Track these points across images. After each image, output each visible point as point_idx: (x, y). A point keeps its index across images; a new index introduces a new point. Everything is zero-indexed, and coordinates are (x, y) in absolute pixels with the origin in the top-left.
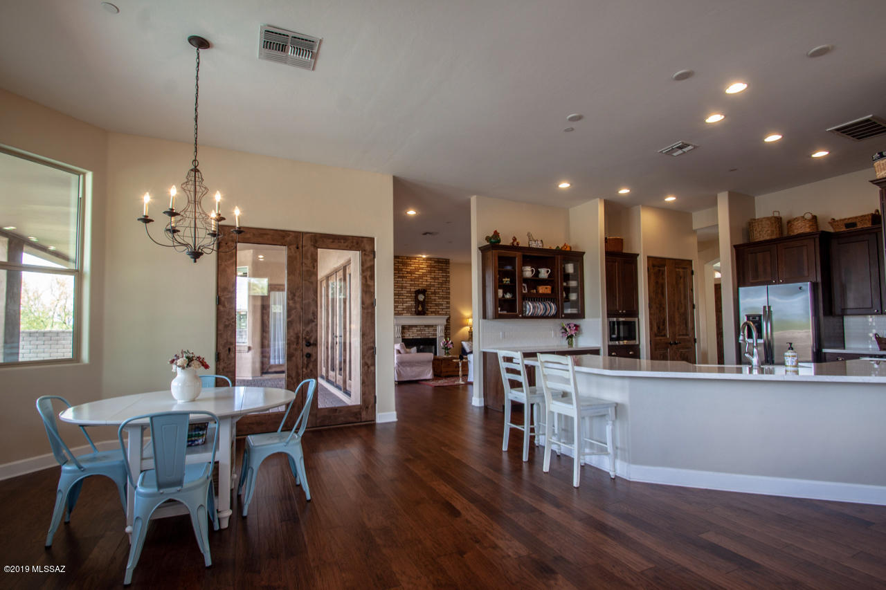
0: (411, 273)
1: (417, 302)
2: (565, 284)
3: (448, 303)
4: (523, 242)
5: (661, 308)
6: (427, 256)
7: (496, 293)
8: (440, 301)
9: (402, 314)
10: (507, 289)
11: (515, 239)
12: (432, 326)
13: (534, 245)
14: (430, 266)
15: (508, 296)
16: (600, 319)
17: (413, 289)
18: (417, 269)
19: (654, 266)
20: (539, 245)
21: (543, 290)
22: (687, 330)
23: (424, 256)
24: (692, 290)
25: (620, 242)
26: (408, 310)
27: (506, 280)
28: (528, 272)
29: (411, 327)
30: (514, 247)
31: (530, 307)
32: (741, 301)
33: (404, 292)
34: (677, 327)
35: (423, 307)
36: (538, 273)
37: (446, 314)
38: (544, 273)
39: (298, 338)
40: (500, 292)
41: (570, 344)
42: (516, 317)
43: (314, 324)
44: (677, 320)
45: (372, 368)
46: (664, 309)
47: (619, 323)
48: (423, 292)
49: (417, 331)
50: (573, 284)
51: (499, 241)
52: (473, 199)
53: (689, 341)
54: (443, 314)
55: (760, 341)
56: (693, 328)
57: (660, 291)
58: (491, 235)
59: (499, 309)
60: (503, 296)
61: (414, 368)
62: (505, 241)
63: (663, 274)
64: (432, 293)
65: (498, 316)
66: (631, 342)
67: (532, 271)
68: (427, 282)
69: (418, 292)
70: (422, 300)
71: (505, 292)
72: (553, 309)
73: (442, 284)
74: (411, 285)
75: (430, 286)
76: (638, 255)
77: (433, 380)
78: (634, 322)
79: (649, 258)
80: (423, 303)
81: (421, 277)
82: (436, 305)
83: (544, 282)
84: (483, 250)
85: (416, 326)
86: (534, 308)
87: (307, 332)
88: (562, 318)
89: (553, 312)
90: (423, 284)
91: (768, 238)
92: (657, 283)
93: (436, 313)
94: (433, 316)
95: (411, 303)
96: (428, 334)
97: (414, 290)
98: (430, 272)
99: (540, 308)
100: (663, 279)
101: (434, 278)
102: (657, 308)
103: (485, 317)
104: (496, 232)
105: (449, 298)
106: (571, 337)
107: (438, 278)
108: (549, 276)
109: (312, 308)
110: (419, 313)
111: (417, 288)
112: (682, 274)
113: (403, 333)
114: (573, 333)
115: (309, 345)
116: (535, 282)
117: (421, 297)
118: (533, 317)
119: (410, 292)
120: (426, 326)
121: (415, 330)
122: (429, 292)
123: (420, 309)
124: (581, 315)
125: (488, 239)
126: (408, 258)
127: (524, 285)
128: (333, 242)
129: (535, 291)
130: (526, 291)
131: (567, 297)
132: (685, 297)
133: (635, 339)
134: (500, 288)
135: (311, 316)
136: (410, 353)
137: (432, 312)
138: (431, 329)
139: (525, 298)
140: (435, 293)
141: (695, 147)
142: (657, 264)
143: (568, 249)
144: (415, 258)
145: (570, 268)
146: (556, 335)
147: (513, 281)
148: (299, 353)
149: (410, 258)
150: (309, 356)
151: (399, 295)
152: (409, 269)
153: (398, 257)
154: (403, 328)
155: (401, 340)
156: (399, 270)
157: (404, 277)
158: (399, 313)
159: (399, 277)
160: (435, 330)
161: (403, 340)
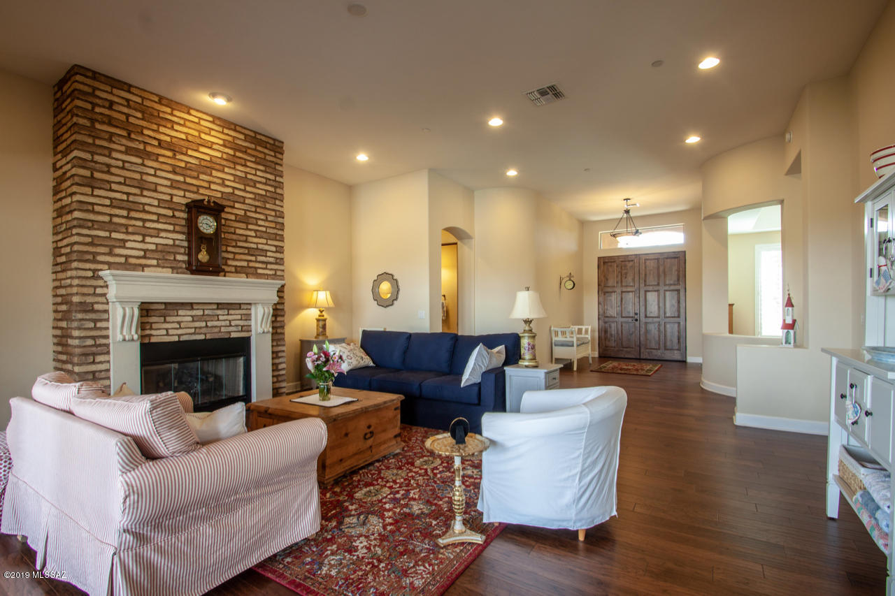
0: (171, 147)
1: (196, 238)
3: (280, 250)
8: (261, 243)
9: (143, 267)
12: (238, 306)
14: (234, 146)
17: (180, 198)
18: (193, 143)
26: (163, 256)
29: (172, 307)
33: (148, 199)
35: (211, 252)
37: (275, 276)
48: (215, 210)
49: (194, 319)
54: (267, 276)
64: (238, 220)
68: (223, 185)
69: (196, 208)
70: (211, 231)
73: (264, 198)
74: (174, 185)
75: (232, 198)
80: (213, 242)
81: (207, 167)
82: (250, 252)
85: (190, 305)
90: (216, 187)
93: (249, 271)
94: (240, 280)
95: (173, 237)
96: (225, 325)
97: (184, 201)
98: (232, 160)
101: (244, 180)
105: (282, 239)
107: (255, 182)
110: (197, 269)
111: (194, 197)
113: (143, 326)
117: (207, 224)
119: (170, 204)
120: (220, 306)
121: (185, 316)
122: (229, 215)
123: (203, 256)
126: (161, 100)
137: (238, 270)
138: (235, 315)
140: (245, 220)
144: (187, 106)
151: (130, 207)
152: (166, 134)
153: (128, 87)
154: (146, 310)
155: (137, 346)
156: (131, 131)
157: (149, 155)
158: (127, 266)
159: (128, 151)
160: (248, 317)
161: (142, 345)
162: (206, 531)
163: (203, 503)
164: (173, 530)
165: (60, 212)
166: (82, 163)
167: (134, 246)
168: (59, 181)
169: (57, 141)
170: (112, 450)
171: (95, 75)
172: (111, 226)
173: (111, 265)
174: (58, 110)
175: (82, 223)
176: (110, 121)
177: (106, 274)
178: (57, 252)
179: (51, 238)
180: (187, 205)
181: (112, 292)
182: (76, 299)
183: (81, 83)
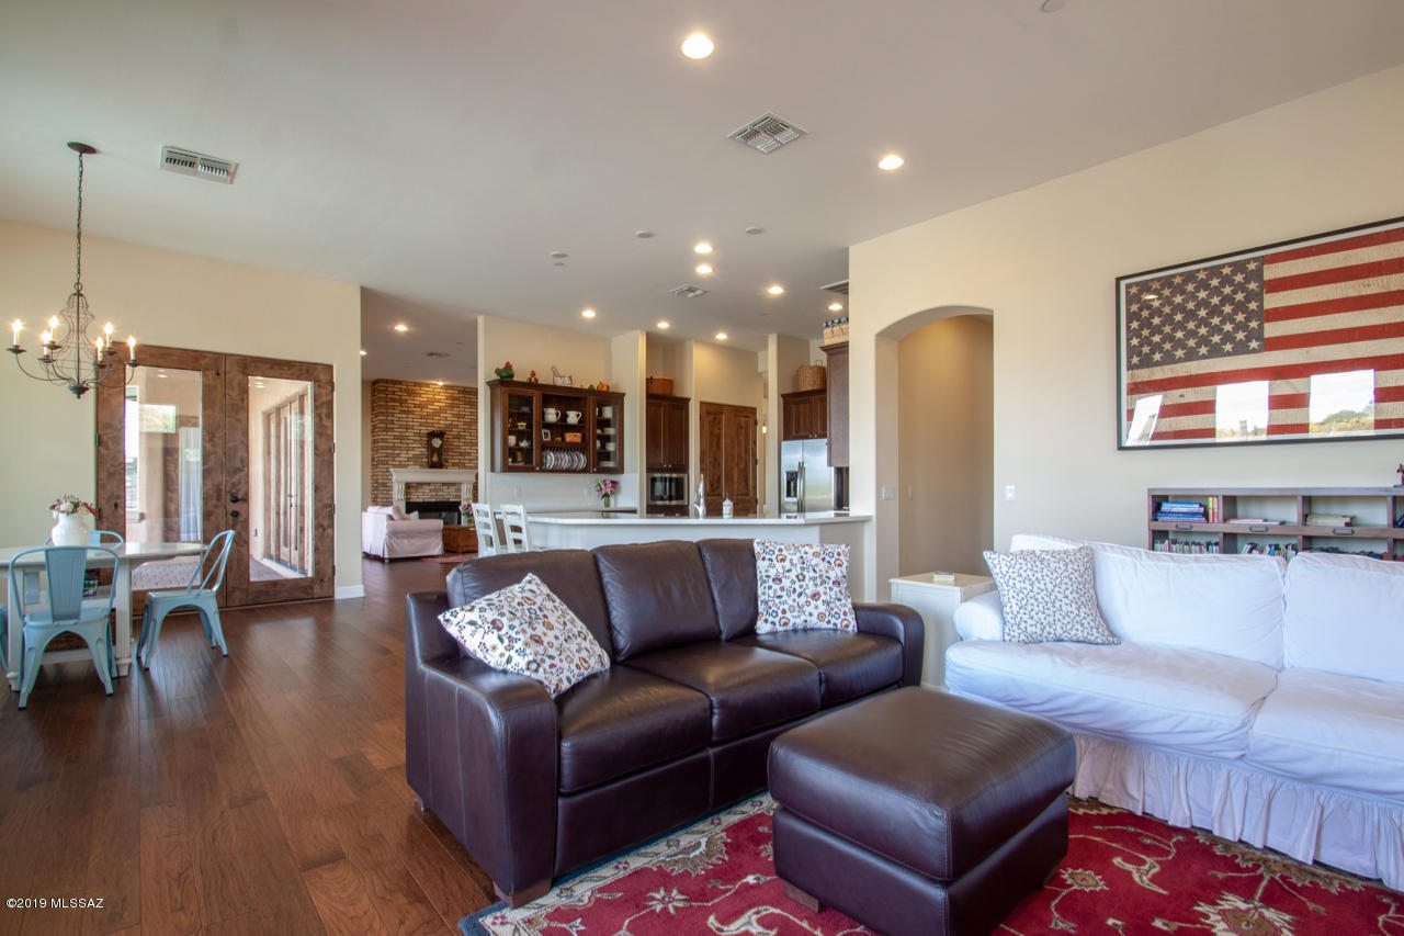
0: (419, 406)
1: (432, 450)
2: (599, 431)
4: (544, 378)
5: (716, 463)
6: (447, 383)
7: (505, 441)
8: (467, 448)
9: (407, 466)
10: (520, 435)
11: (533, 374)
12: (454, 484)
13: (559, 382)
14: (452, 398)
15: (524, 444)
16: (638, 475)
17: (424, 431)
18: (431, 402)
19: (708, 413)
20: (566, 383)
21: (571, 437)
22: (747, 489)
23: (441, 383)
24: (755, 442)
25: (670, 383)
26: (416, 460)
27: (522, 425)
28: (552, 415)
29: (420, 485)
30: (532, 384)
31: (551, 459)
32: (783, 457)
33: (410, 433)
34: (736, 486)
35: (440, 456)
36: (565, 417)
37: (475, 467)
38: (573, 417)
39: (219, 491)
40: (512, 440)
41: (607, 505)
42: (532, 470)
43: (243, 473)
44: (735, 478)
45: (330, 530)
46: (719, 464)
47: (671, 479)
48: (440, 435)
49: (431, 491)
50: (611, 431)
51: (512, 376)
52: (481, 320)
53: (749, 501)
54: (467, 467)
55: (795, 500)
56: (755, 488)
57: (714, 443)
58: (502, 366)
59: (510, 460)
60: (517, 444)
61: (414, 541)
62: (521, 376)
63: (720, 422)
64: (455, 437)
65: (507, 469)
66: (680, 502)
67: (557, 414)
68: (446, 420)
69: (432, 435)
70: (438, 446)
71: (519, 440)
72: (581, 461)
73: (468, 424)
74: (421, 424)
75: (451, 426)
76: (689, 400)
77: (443, 556)
78: (683, 479)
79: (702, 403)
80: (439, 451)
81: (437, 413)
82: (461, 454)
83: (572, 428)
84: (491, 384)
85: (429, 484)
86: (556, 459)
87: (233, 484)
88: (594, 472)
89: (582, 464)
90: (440, 423)
91: (809, 388)
92: (712, 433)
93: (460, 465)
94: (456, 470)
95: (420, 450)
96: (447, 495)
97: (426, 432)
98: (452, 406)
99: (566, 460)
100: (720, 429)
101: (458, 416)
102: (710, 462)
103: (493, 470)
104: (508, 364)
106: (606, 495)
107: (462, 415)
108: (581, 421)
109: (241, 453)
110: (433, 465)
111: (431, 429)
112: (743, 423)
113: (407, 493)
114: (609, 491)
115: (235, 500)
116: (562, 427)
117: (437, 443)
118: (555, 471)
119: (419, 434)
120: (444, 484)
121: (426, 489)
122: (449, 436)
123: (435, 459)
124: (620, 470)
125: (498, 372)
126: (415, 384)
127: (544, 431)
128: (271, 368)
129: (560, 439)
130: (549, 439)
131: (603, 446)
132: (747, 451)
133: (682, 498)
134: (511, 433)
135: (238, 464)
136: (409, 519)
137: (454, 465)
138: (452, 489)
139: (545, 447)
140: (458, 437)
141: (705, 292)
142: (712, 412)
143: (605, 389)
144: (428, 385)
145: (608, 412)
146: (589, 493)
147: (530, 426)
148: (220, 511)
149: (420, 385)
150: (236, 514)
151: (401, 438)
152: (418, 400)
153: (400, 383)
154: (408, 486)
155: (404, 503)
156: (402, 402)
157: (409, 412)
158: (401, 466)
159: (401, 412)
160: (459, 490)
161: (407, 503)
162: (405, 541)
163: (404, 532)
164: (398, 538)
165: (374, 442)
166: (382, 422)
167: (404, 456)
168: (374, 427)
169: (373, 410)
170: (384, 518)
171: (387, 381)
172: (393, 448)
173: (394, 466)
174: (373, 395)
175: (383, 448)
176: (393, 400)
177: (391, 470)
178: (373, 460)
179: (370, 453)
180: (428, 434)
181: (394, 478)
182: (380, 481)
183: (381, 386)
